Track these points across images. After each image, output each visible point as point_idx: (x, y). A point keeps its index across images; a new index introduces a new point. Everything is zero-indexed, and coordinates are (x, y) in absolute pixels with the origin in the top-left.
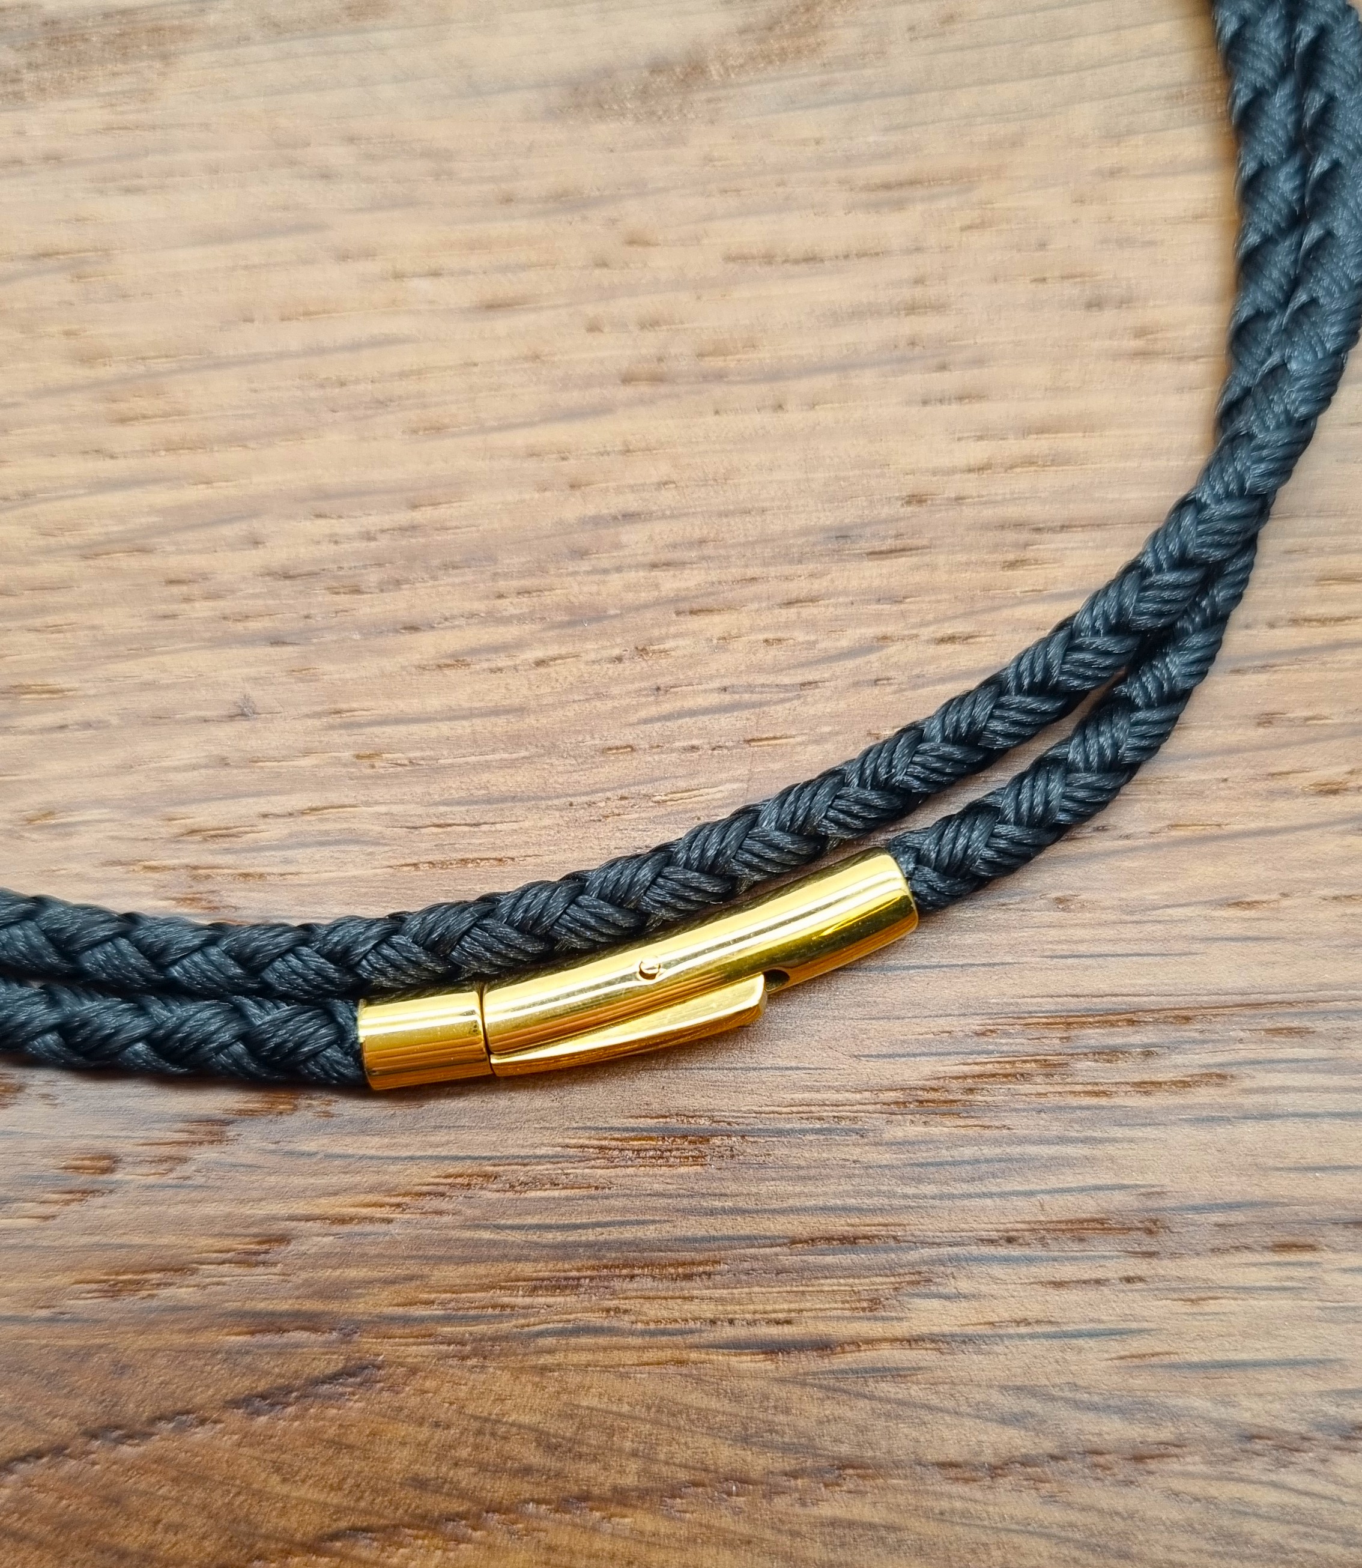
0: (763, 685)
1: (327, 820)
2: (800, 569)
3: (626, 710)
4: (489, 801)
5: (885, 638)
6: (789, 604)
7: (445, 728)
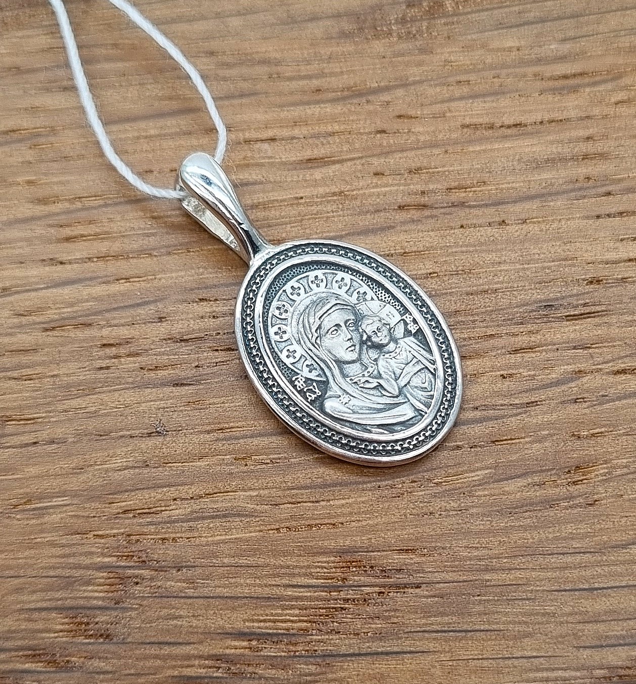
0: (502, 405)
2: (522, 328)
5: (580, 371)
6: (516, 351)
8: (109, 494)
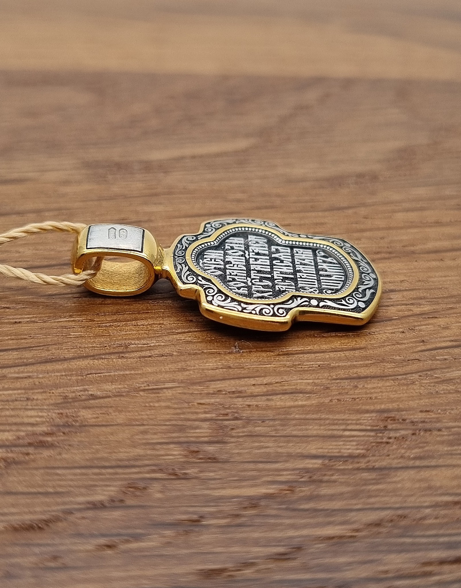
8: (206, 381)
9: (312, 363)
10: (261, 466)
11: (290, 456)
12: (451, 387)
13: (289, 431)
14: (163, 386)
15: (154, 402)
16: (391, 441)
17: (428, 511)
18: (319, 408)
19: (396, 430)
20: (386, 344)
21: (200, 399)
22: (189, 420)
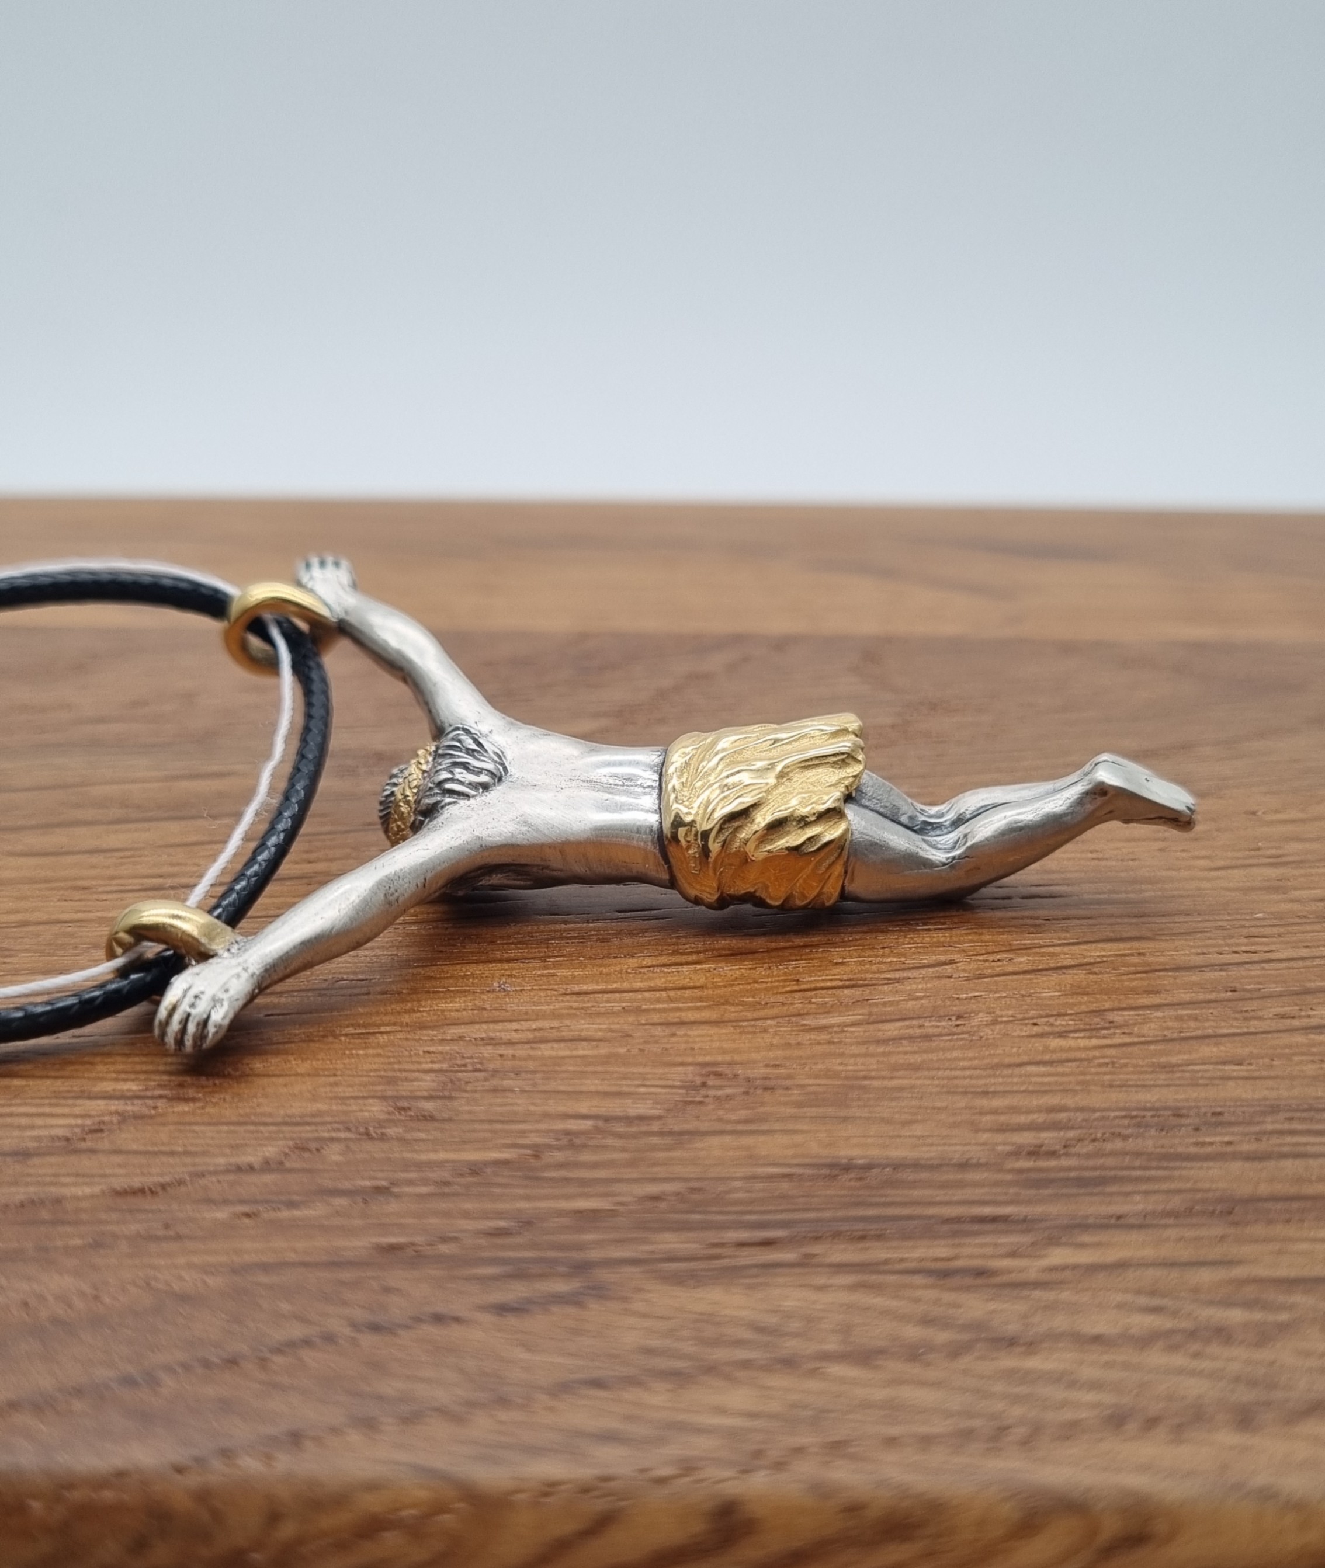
1: (562, 1031)
3: (777, 987)
4: (682, 1023)
7: (647, 995)
9: (613, 1004)
10: (499, 1126)
11: (546, 1116)
12: (824, 1037)
13: (553, 1085)
14: (377, 1030)
15: (359, 1049)
16: (707, 1100)
17: (738, 1184)
18: (607, 1059)
19: (720, 1087)
20: (736, 983)
21: (430, 1046)
22: (405, 1070)
